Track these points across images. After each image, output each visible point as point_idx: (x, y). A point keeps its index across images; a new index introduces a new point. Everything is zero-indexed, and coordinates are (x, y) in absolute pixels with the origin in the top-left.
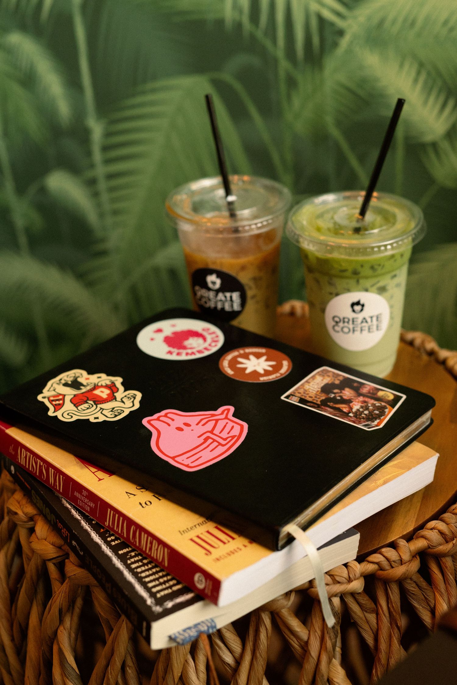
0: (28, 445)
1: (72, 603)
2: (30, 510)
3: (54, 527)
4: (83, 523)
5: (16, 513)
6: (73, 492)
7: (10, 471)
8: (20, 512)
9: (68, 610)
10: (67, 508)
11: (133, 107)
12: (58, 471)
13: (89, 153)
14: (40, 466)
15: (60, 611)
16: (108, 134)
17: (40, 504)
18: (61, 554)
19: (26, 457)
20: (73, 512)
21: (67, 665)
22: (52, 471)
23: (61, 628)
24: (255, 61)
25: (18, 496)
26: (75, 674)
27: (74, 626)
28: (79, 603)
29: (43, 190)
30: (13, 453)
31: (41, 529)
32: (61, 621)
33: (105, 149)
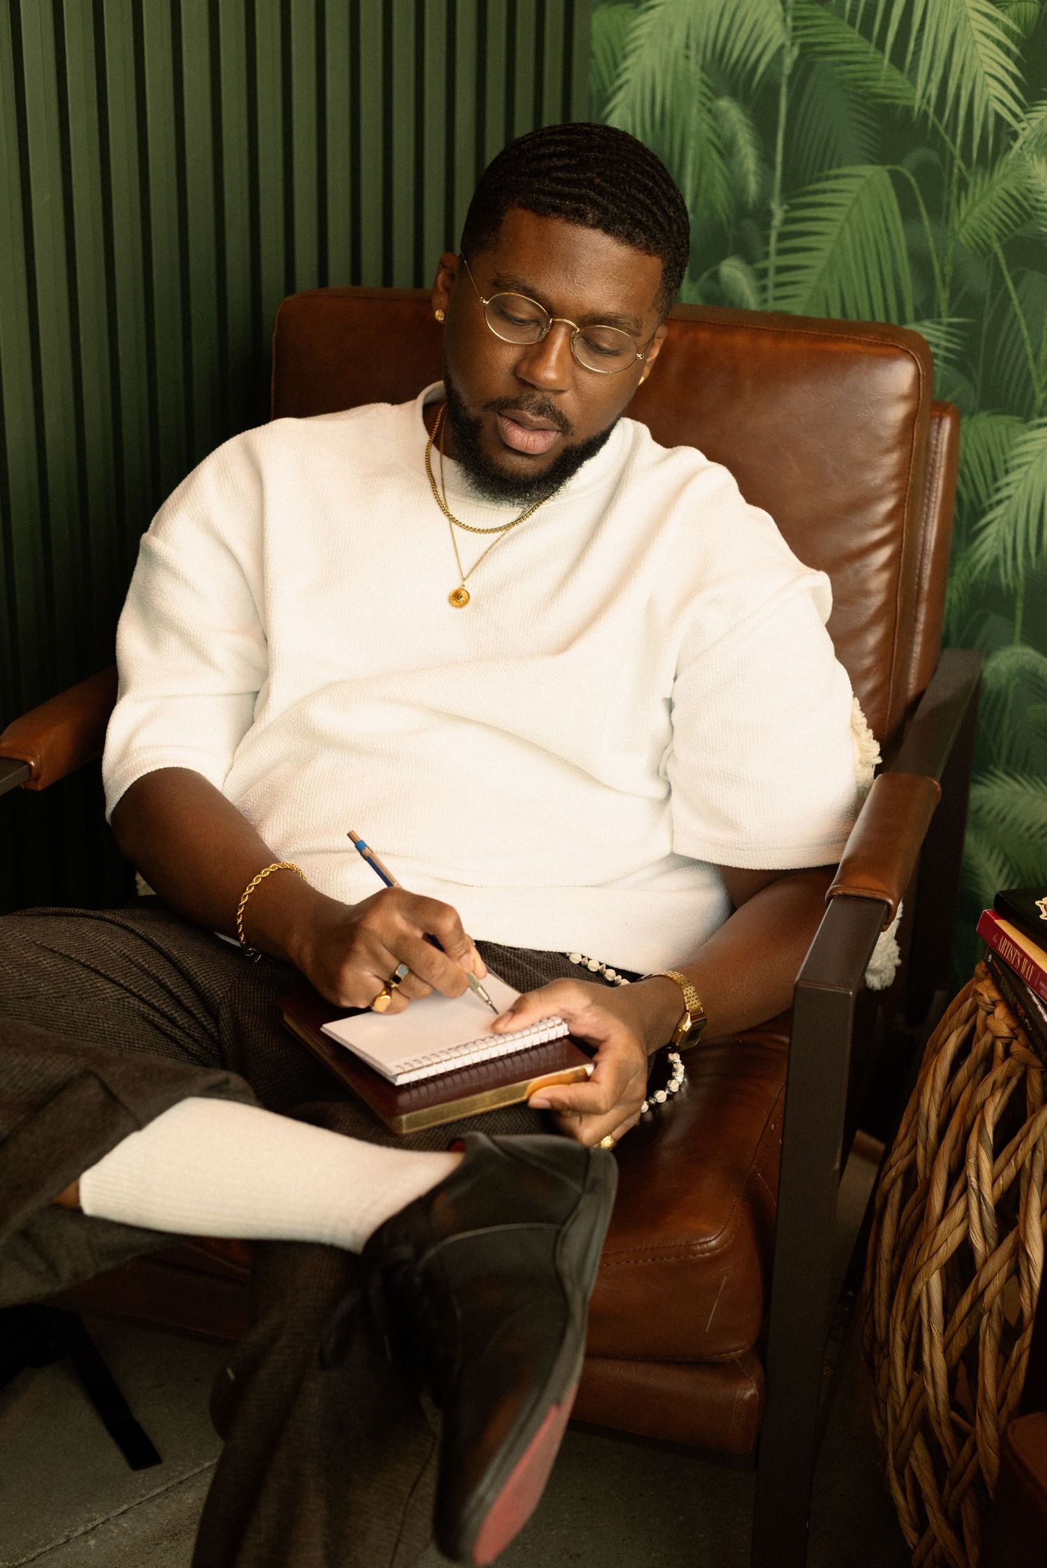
0: (1011, 936)
1: (1008, 1079)
2: (995, 995)
3: (1012, 1011)
4: (1040, 1007)
5: (982, 995)
6: (1039, 982)
7: (986, 961)
8: (985, 995)
9: (1001, 1085)
10: (1030, 994)
12: (1031, 962)
13: (766, 240)
14: (1017, 956)
15: (994, 1083)
16: (787, 221)
17: (1006, 988)
18: (1011, 1035)
19: (1006, 947)
20: (1034, 998)
21: (984, 1132)
22: (1026, 961)
23: (990, 1099)
24: (934, 157)
25: (987, 983)
26: (989, 1144)
27: (1003, 1102)
28: (1014, 1082)
30: (995, 941)
31: (1000, 1012)
32: (992, 1094)
33: (782, 237)
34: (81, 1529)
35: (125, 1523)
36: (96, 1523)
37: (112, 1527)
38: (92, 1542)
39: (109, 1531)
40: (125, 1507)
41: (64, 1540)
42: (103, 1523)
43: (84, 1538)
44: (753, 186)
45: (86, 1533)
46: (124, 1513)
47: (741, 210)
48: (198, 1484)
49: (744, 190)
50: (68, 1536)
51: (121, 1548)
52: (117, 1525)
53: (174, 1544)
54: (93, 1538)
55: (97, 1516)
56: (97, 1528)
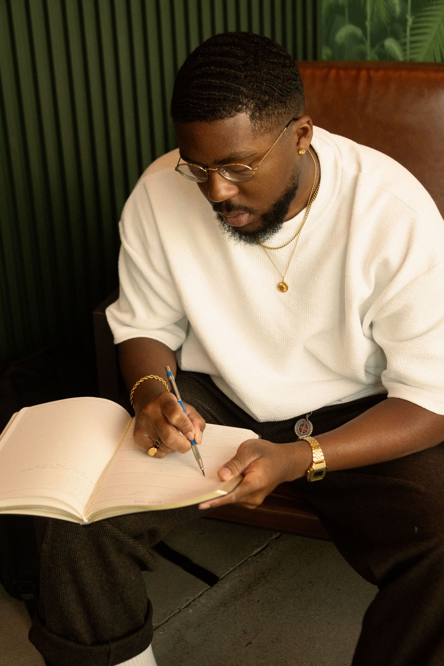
11: (427, 11)
13: (405, 31)
16: (414, 23)
29: (383, 46)
33: (412, 29)
34: (185, 605)
35: (203, 600)
36: (190, 601)
37: (197, 603)
38: (190, 611)
39: (197, 605)
40: (201, 593)
41: (178, 611)
42: (193, 601)
43: (186, 609)
44: (398, 9)
45: (187, 606)
46: (201, 595)
47: (392, 19)
48: (230, 579)
49: (394, 11)
50: (179, 609)
51: (204, 612)
52: (199, 602)
53: (226, 609)
54: (190, 609)
55: (190, 598)
56: (191, 604)
